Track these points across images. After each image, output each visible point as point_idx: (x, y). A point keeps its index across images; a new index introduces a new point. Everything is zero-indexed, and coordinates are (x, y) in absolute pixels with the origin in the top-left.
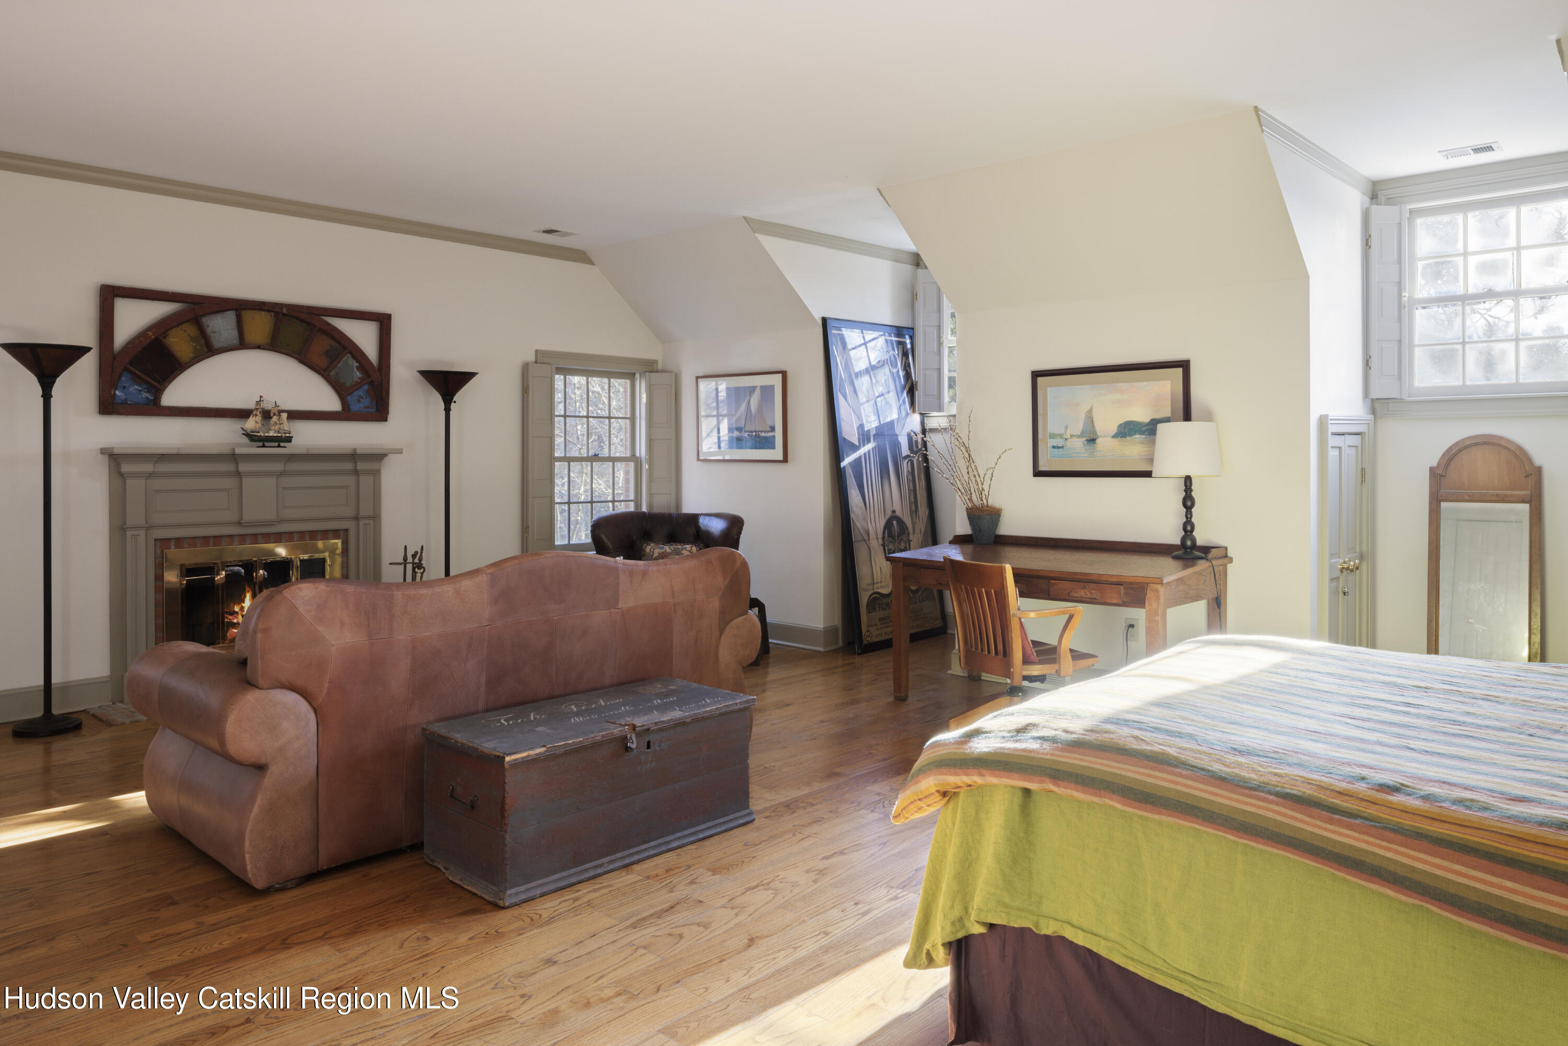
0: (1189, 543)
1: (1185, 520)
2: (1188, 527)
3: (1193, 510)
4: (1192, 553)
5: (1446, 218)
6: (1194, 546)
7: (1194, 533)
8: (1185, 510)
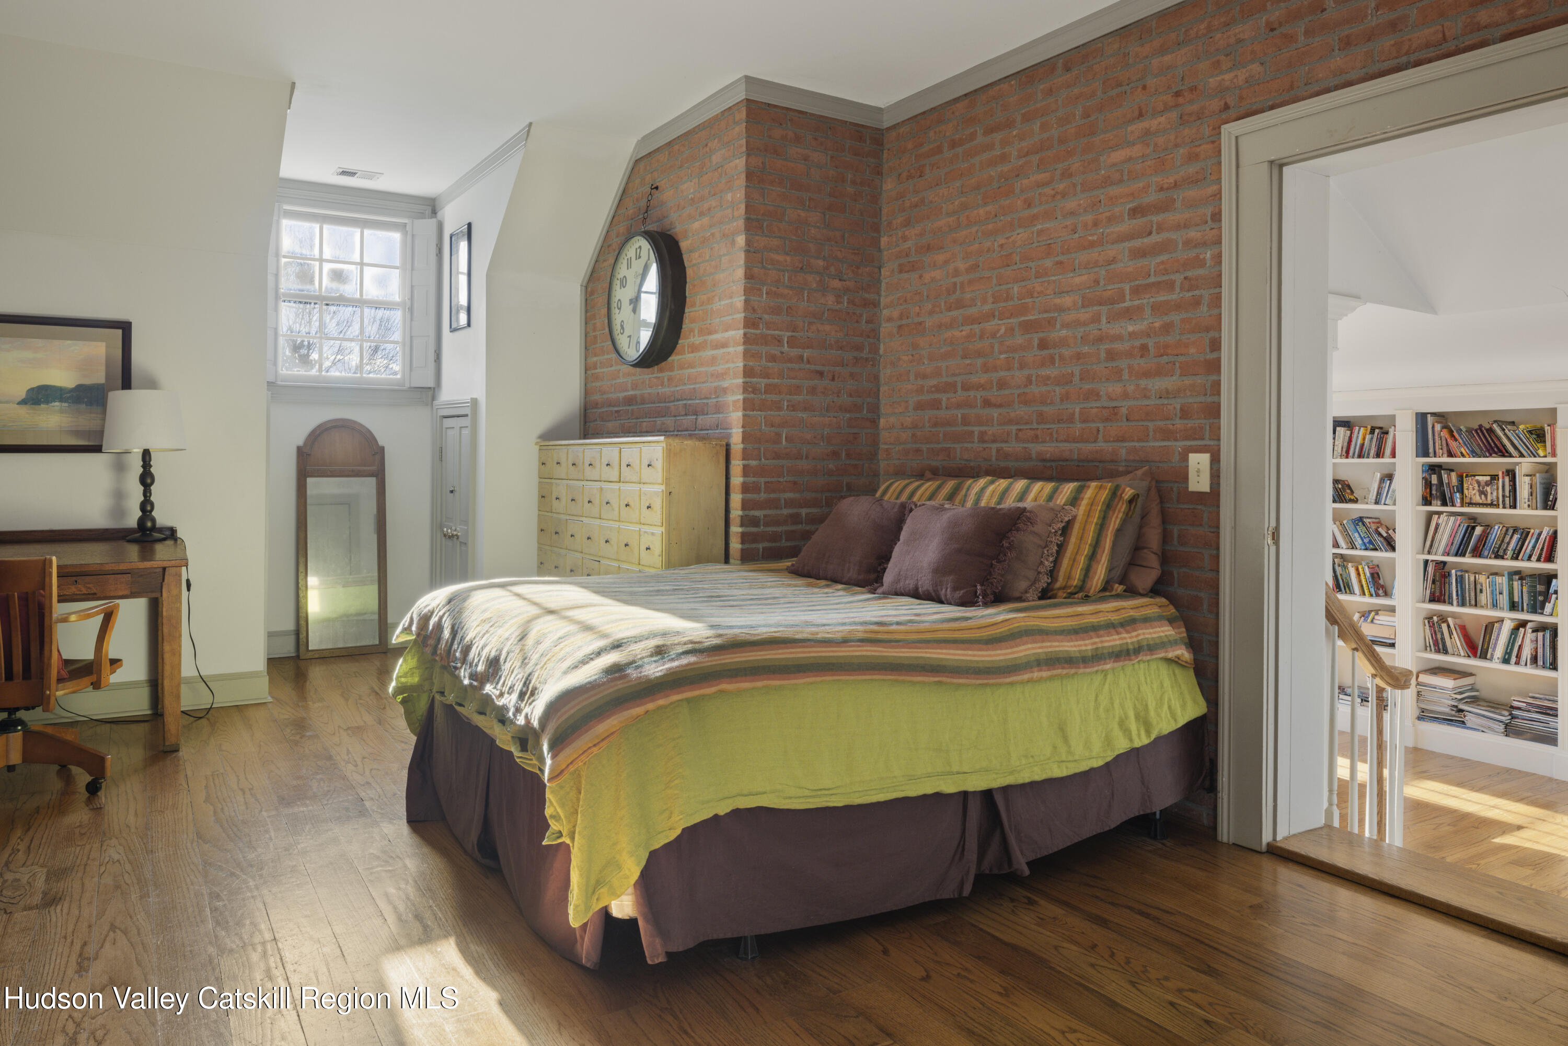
0: (149, 524)
1: (142, 498)
2: (146, 506)
3: (152, 488)
4: (151, 535)
5: (306, 225)
6: (154, 528)
7: (153, 513)
8: (142, 488)
